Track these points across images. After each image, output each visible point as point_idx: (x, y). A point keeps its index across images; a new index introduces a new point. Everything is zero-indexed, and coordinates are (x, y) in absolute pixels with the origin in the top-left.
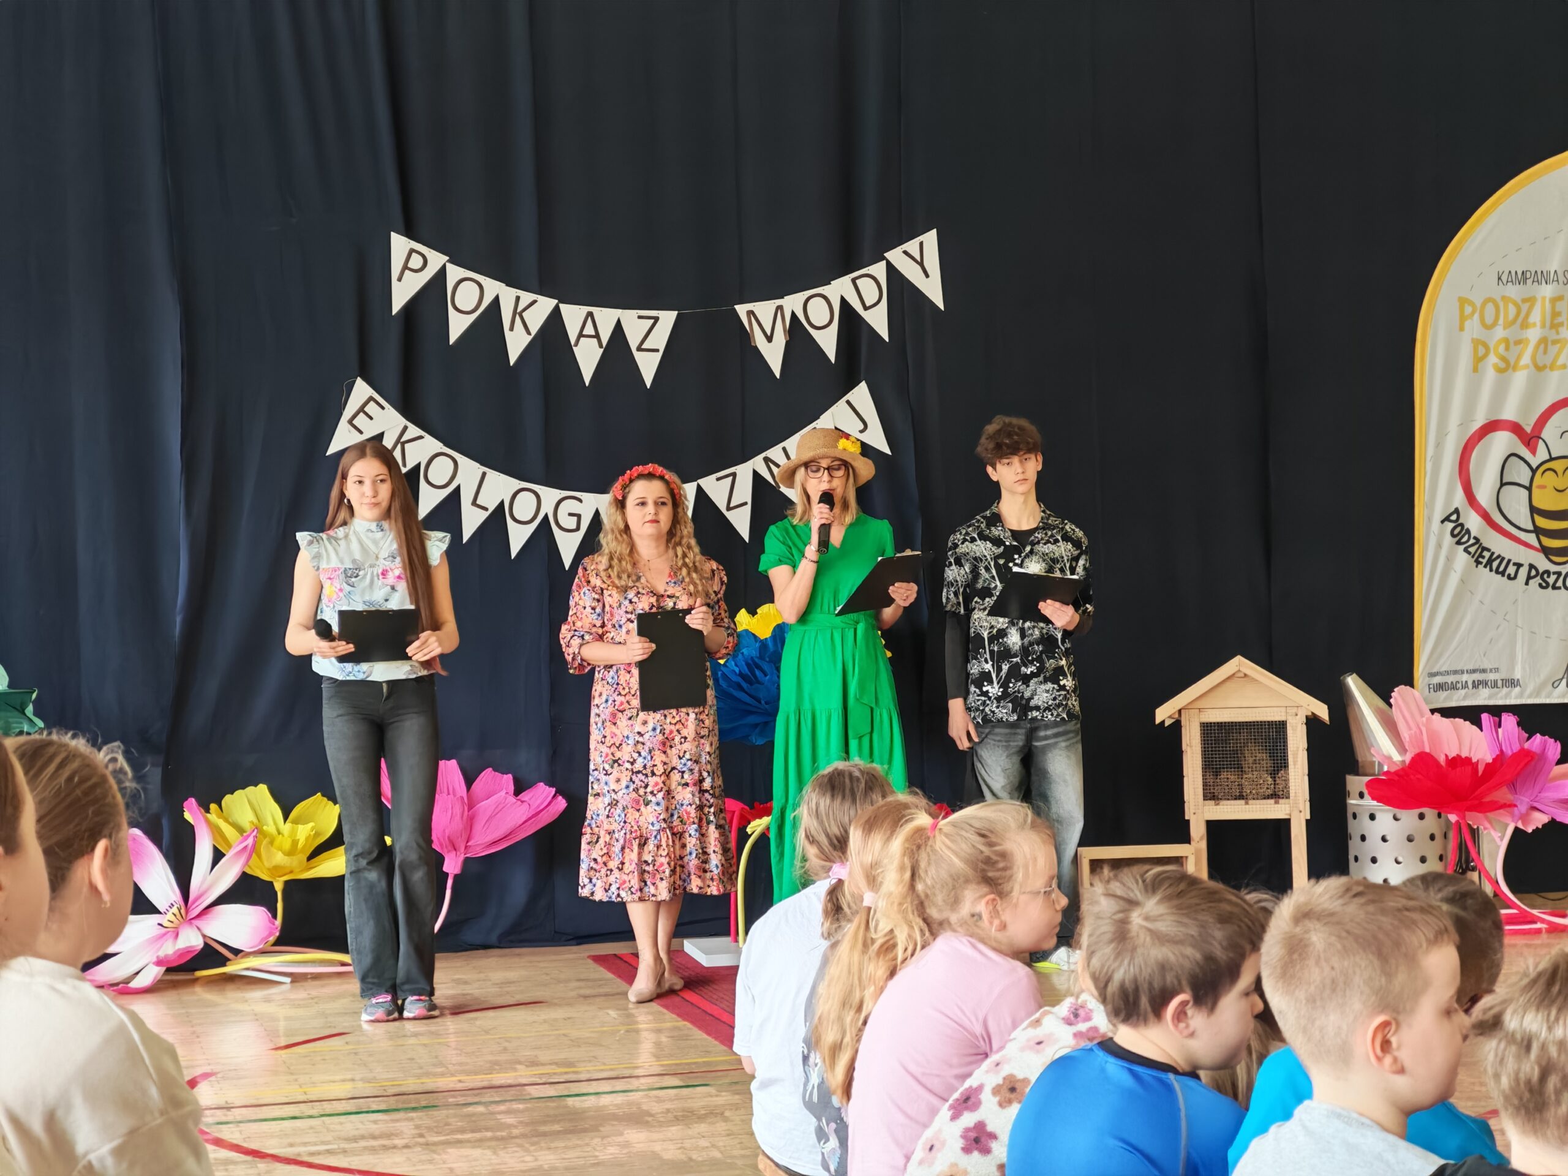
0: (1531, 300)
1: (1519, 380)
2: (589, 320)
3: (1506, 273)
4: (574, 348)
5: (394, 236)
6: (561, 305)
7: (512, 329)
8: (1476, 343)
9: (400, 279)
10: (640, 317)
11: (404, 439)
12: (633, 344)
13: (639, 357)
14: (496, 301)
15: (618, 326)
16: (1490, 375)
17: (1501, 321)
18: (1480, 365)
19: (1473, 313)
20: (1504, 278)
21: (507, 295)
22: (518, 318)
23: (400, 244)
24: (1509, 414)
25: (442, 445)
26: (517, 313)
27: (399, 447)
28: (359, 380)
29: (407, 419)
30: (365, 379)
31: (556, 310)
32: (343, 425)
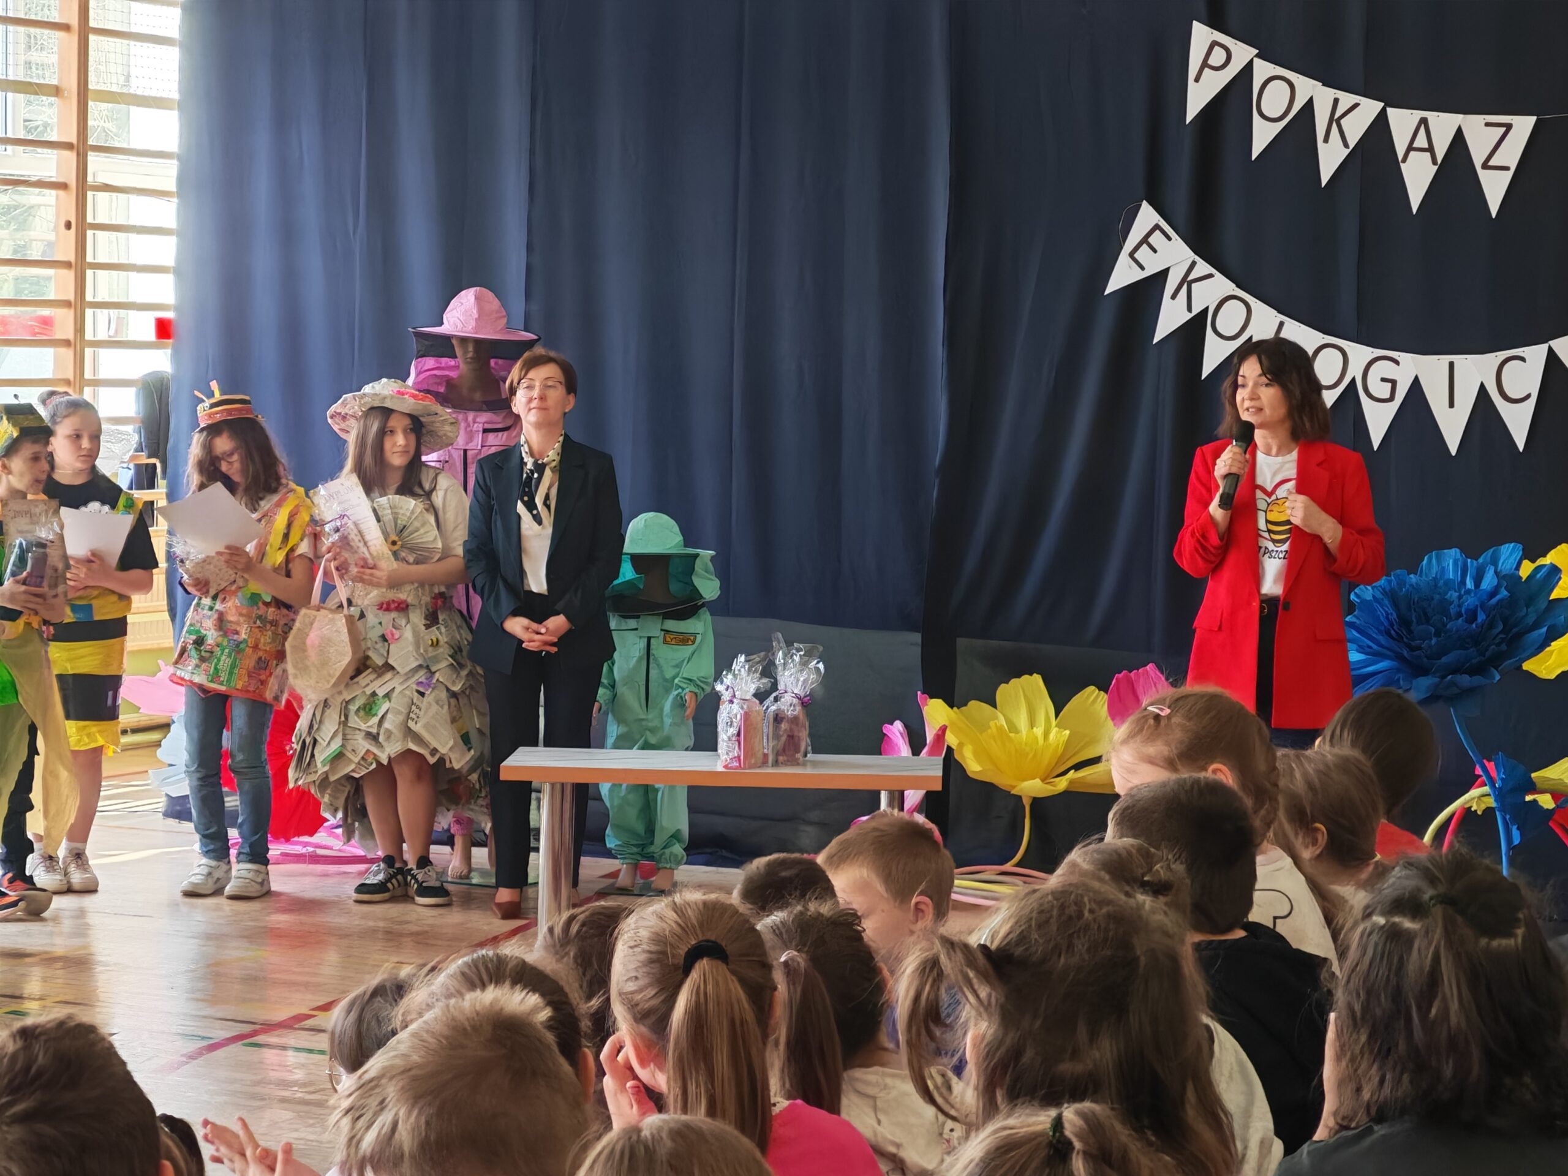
2: (1422, 129)
4: (1402, 165)
5: (1196, 25)
6: (1389, 110)
7: (1326, 140)
9: (1197, 80)
10: (1487, 124)
11: (1190, 278)
12: (1478, 160)
13: (1484, 176)
14: (1310, 103)
15: (1459, 137)
21: (1323, 97)
22: (1334, 125)
23: (1201, 35)
25: (1233, 286)
26: (1334, 120)
27: (1185, 287)
28: (1145, 204)
29: (1196, 253)
30: (1151, 203)
31: (1382, 115)
32: (1123, 258)
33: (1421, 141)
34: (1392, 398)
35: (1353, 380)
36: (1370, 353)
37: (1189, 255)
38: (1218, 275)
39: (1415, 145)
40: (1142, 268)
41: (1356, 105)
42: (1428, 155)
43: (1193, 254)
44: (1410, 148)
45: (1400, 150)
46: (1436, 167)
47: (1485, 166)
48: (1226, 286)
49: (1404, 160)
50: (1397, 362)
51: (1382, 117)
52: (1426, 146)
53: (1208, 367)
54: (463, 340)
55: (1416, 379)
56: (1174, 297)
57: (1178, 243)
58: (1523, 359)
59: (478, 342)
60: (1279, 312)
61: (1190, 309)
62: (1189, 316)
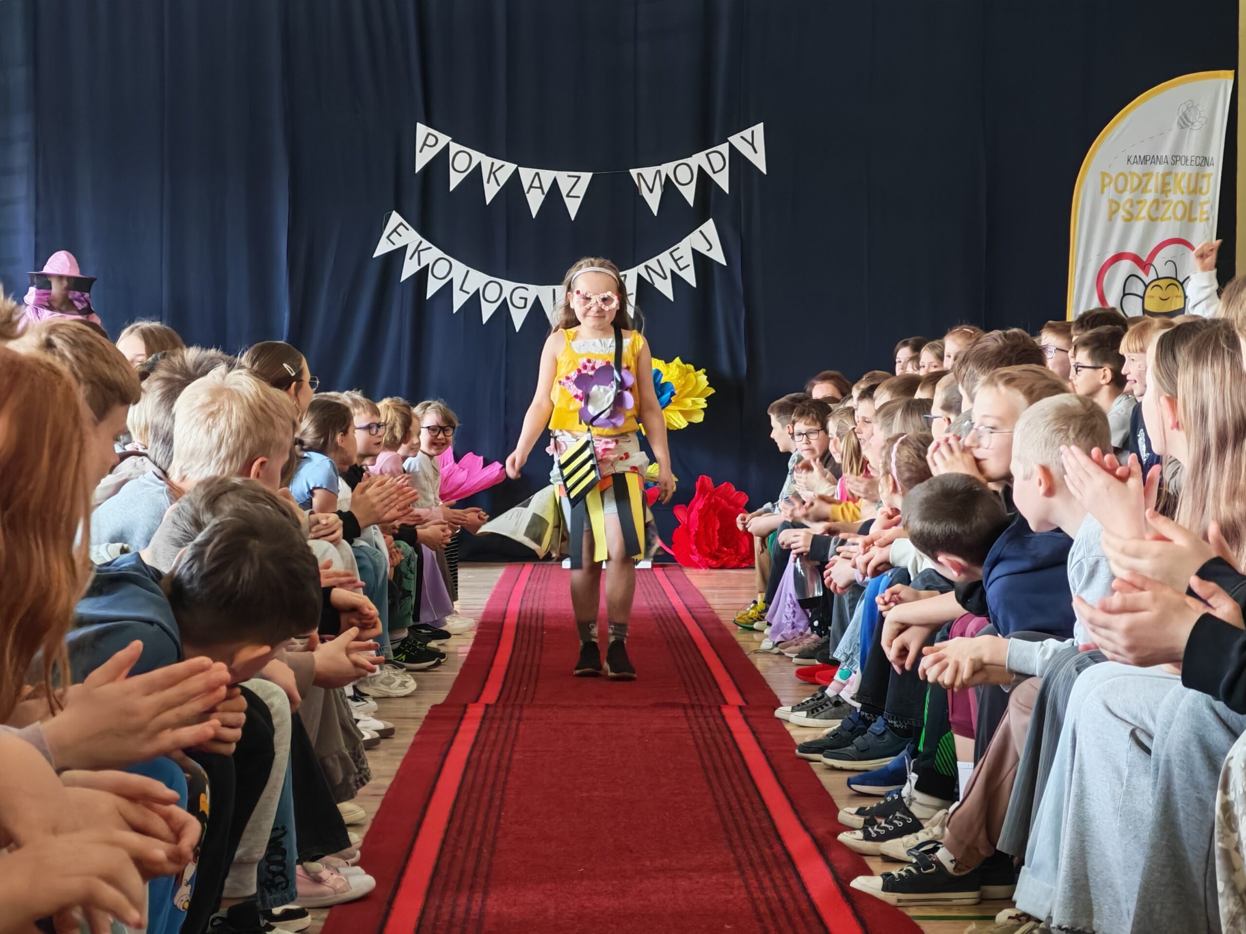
0: (1148, 175)
1: (1139, 227)
2: (537, 177)
3: (1133, 157)
4: (527, 195)
5: (418, 125)
6: (520, 169)
7: (488, 182)
8: (1112, 202)
9: (421, 151)
10: (569, 176)
11: (420, 248)
12: (564, 193)
13: (567, 200)
14: (479, 165)
15: (555, 182)
16: (1119, 224)
17: (1128, 188)
18: (1113, 216)
19: (1110, 183)
20: (1132, 160)
21: (486, 162)
22: (492, 175)
23: (422, 130)
24: (1131, 248)
25: (442, 253)
27: (416, 254)
28: (394, 212)
29: (422, 237)
30: (398, 212)
31: (516, 171)
32: (383, 239)
33: (536, 183)
34: (525, 307)
35: (505, 299)
36: (514, 285)
37: (419, 238)
38: (434, 248)
39: (533, 185)
40: (394, 244)
41: (503, 166)
42: (540, 190)
44: (531, 187)
45: (526, 188)
46: (544, 196)
47: (568, 196)
48: (439, 253)
49: (528, 192)
50: (527, 289)
52: (539, 186)
53: (430, 294)
55: (537, 298)
56: (411, 258)
57: (412, 232)
60: (467, 265)
61: (419, 264)
62: (419, 268)
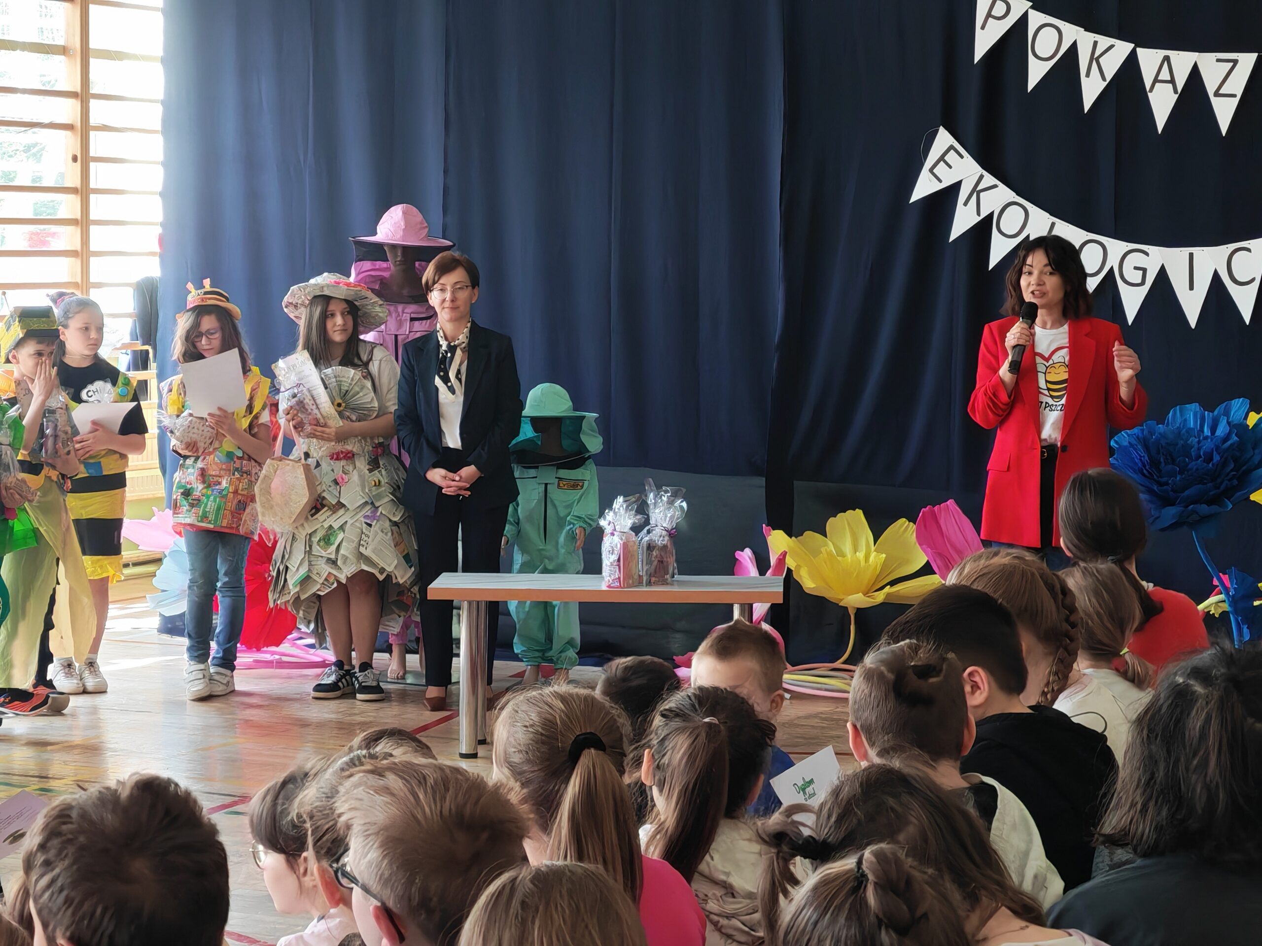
2: (1166, 65)
4: (1149, 94)
6: (1139, 50)
7: (1088, 75)
9: (983, 28)
10: (1218, 60)
11: (979, 188)
12: (1211, 90)
13: (1215, 102)
14: (1074, 47)
15: (1195, 70)
21: (1085, 40)
22: (1094, 63)
25: (1014, 194)
26: (1094, 59)
27: (975, 195)
28: (941, 129)
29: (983, 167)
30: (947, 128)
31: (1133, 54)
32: (925, 174)
33: (1165, 75)
34: (1143, 283)
35: (1112, 269)
36: (1125, 246)
37: (977, 169)
38: (1001, 186)
39: (1160, 78)
40: (940, 181)
41: (1112, 47)
42: (1170, 85)
43: (980, 168)
44: (1156, 81)
45: (1148, 82)
46: (1177, 96)
47: (1217, 94)
48: (1008, 195)
49: (1151, 90)
50: (1147, 254)
51: (1133, 57)
52: (1169, 79)
53: (994, 259)
54: (393, 247)
55: (1163, 267)
56: (966, 204)
57: (969, 160)
58: (1249, 250)
59: (405, 249)
60: (1051, 214)
61: (979, 214)
62: (979, 219)
